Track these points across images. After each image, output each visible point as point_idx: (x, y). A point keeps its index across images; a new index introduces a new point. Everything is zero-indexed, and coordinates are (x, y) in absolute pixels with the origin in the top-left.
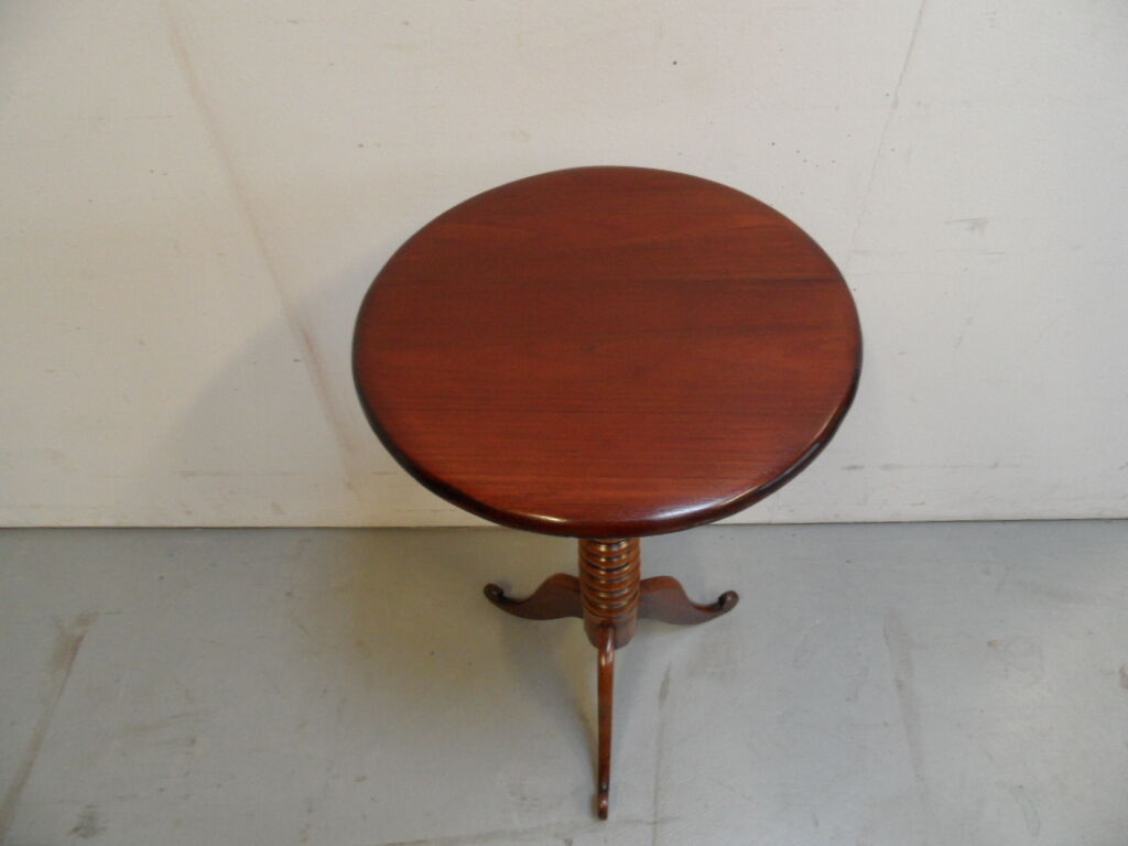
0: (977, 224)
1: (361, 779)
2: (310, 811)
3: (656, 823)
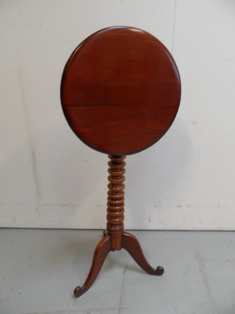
1: (20, 294)
3: (119, 309)
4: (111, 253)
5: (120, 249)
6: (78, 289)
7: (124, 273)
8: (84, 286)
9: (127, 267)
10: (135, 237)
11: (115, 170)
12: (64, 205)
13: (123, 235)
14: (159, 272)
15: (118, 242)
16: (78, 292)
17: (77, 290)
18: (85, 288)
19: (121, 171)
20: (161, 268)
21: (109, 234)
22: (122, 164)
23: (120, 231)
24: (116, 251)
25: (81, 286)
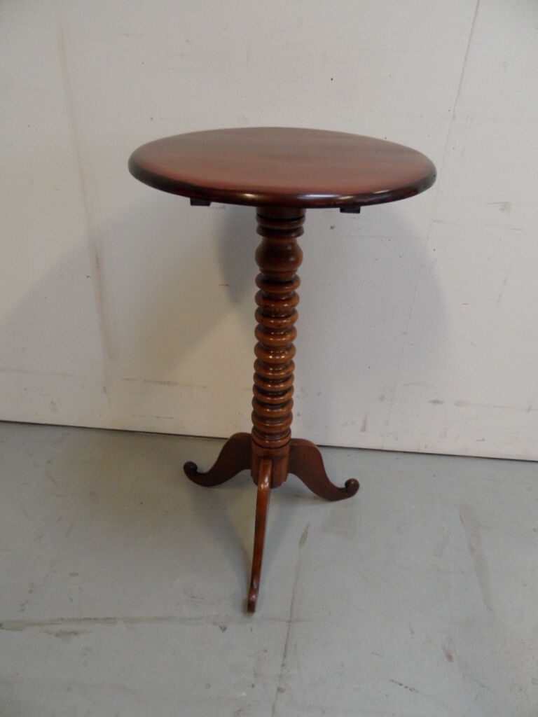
0: (505, 207)
1: (74, 575)
2: (31, 592)
3: (290, 621)
7: (302, 542)
9: (307, 531)
12: (169, 384)
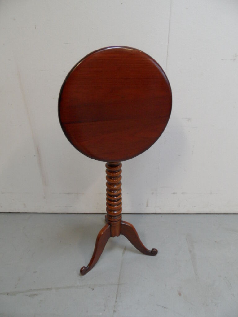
1: (35, 272)
3: (119, 285)
4: (111, 238)
5: (119, 235)
6: (84, 269)
7: (123, 253)
8: (88, 267)
9: (125, 249)
10: (131, 225)
11: (112, 172)
12: (69, 193)
13: (121, 225)
14: (154, 253)
15: (117, 230)
16: (84, 271)
17: (82, 270)
18: (89, 267)
19: (117, 172)
20: (155, 250)
21: (109, 224)
22: (118, 167)
23: (118, 221)
24: (116, 237)
25: (86, 267)
